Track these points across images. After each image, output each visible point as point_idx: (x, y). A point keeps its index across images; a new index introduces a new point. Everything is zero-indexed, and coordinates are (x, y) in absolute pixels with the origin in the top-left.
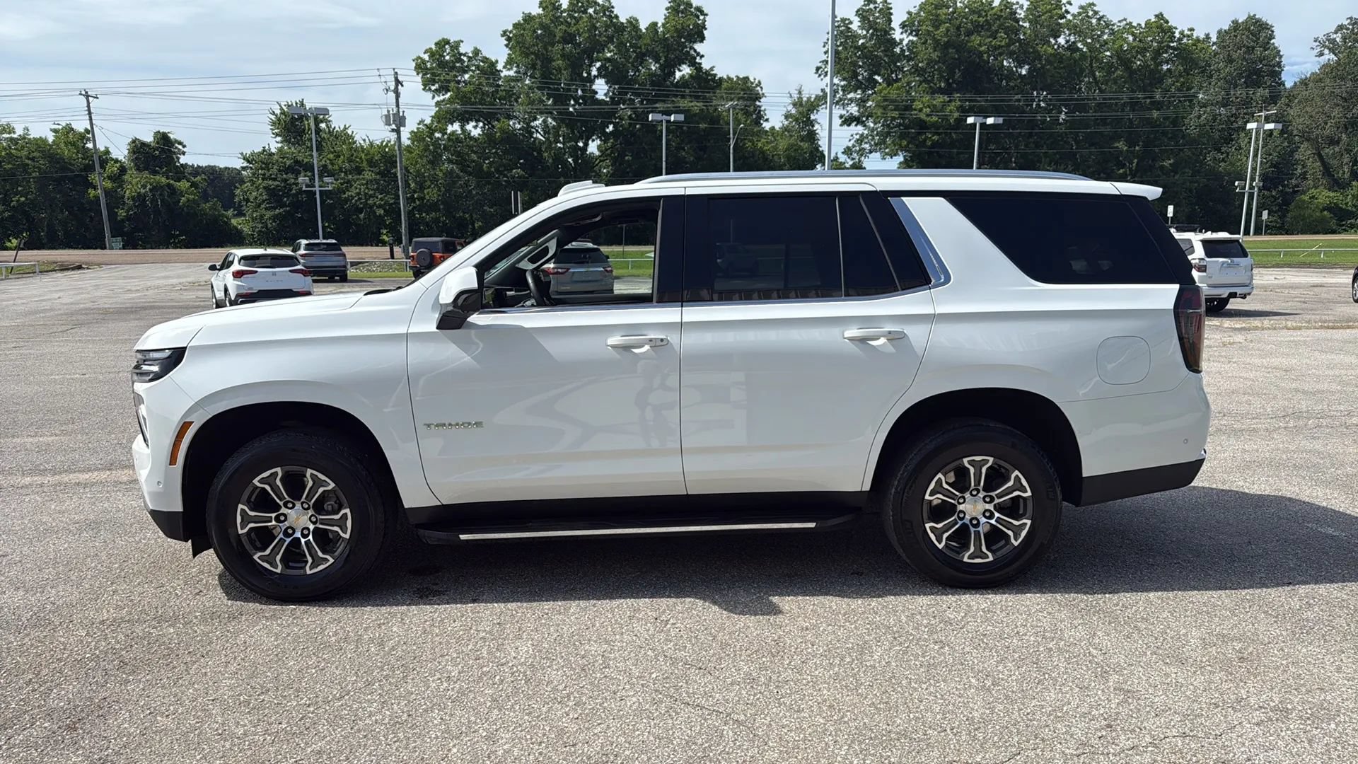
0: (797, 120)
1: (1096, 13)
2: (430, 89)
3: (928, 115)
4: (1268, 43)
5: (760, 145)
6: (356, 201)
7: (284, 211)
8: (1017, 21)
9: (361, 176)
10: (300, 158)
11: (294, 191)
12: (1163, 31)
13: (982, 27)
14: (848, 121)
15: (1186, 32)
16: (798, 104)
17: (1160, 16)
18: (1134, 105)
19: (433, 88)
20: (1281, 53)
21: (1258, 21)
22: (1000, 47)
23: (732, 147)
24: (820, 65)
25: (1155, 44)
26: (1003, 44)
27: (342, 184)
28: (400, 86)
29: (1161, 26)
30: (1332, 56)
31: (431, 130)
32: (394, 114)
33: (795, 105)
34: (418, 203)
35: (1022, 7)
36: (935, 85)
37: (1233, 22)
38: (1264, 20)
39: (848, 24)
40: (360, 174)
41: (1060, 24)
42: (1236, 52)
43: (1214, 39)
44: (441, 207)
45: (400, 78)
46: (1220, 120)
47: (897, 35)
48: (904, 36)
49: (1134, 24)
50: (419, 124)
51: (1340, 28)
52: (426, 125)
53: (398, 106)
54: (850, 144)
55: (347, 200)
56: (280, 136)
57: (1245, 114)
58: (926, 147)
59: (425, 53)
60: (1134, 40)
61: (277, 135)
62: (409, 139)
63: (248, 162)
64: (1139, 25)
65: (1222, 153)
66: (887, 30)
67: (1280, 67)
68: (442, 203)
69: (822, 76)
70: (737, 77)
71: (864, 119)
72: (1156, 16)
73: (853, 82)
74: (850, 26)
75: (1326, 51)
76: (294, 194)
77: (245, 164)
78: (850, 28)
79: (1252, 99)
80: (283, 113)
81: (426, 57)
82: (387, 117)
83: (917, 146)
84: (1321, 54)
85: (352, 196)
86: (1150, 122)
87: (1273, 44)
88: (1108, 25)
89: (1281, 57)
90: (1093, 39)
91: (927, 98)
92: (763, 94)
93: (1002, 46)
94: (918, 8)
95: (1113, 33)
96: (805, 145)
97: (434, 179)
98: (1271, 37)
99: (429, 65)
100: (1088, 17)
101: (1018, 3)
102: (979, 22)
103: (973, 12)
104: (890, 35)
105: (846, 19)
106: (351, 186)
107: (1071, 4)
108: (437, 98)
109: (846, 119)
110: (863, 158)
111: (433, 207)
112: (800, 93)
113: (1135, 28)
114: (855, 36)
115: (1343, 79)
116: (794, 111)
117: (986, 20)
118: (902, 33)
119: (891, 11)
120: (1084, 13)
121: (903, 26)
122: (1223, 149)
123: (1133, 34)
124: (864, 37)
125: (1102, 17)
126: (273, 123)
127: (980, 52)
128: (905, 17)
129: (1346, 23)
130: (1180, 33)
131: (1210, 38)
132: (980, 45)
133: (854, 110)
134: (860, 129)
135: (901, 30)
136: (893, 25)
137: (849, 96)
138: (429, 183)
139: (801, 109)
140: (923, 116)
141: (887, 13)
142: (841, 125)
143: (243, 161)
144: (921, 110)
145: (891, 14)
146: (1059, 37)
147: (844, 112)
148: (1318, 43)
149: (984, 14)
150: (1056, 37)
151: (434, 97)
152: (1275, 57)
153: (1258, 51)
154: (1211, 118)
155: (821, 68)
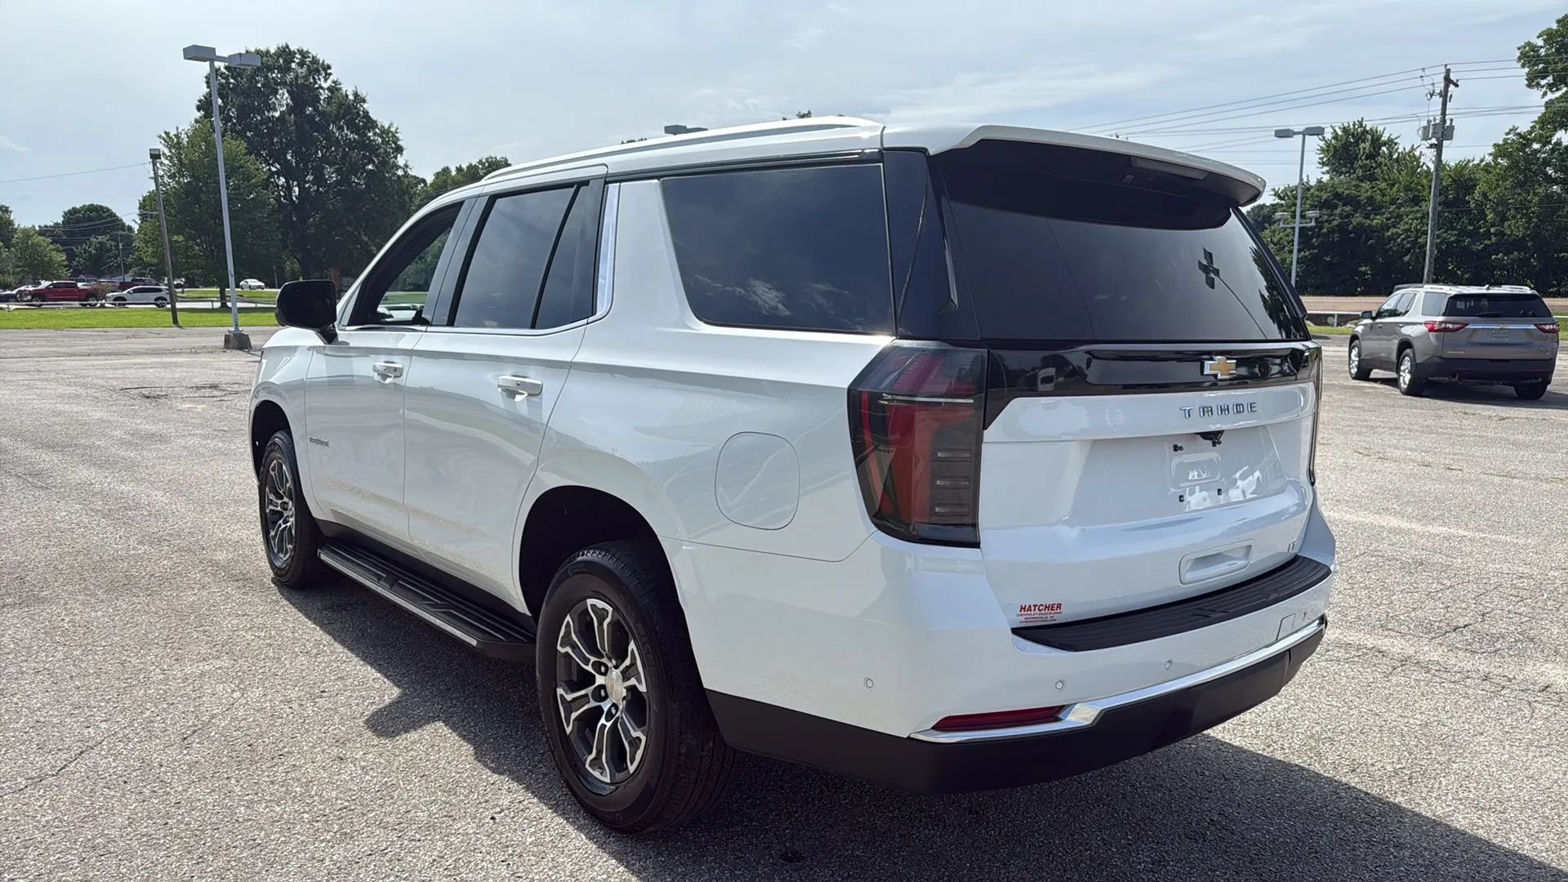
2: (1538, 84)
6: (1403, 239)
7: (1310, 254)
9: (1416, 208)
10: (1340, 190)
11: (1325, 230)
19: (1543, 82)
27: (1388, 219)
28: (1452, 87)
31: (1525, 140)
32: (1435, 125)
34: (1494, 239)
40: (1417, 205)
44: (1529, 244)
45: (1453, 77)
50: (1507, 134)
52: (1519, 134)
53: (1444, 113)
55: (1392, 238)
56: (1327, 165)
59: (1538, 37)
61: (1323, 164)
62: (1490, 154)
63: (1280, 198)
68: (1532, 240)
76: (1324, 234)
77: (1277, 201)
80: (1336, 137)
81: (1540, 42)
82: (1426, 129)
85: (1397, 233)
97: (1522, 207)
99: (1542, 52)
106: (1401, 220)
108: (1551, 96)
111: (1519, 244)
126: (1322, 150)
138: (1513, 212)
143: (1274, 198)
151: (1545, 94)
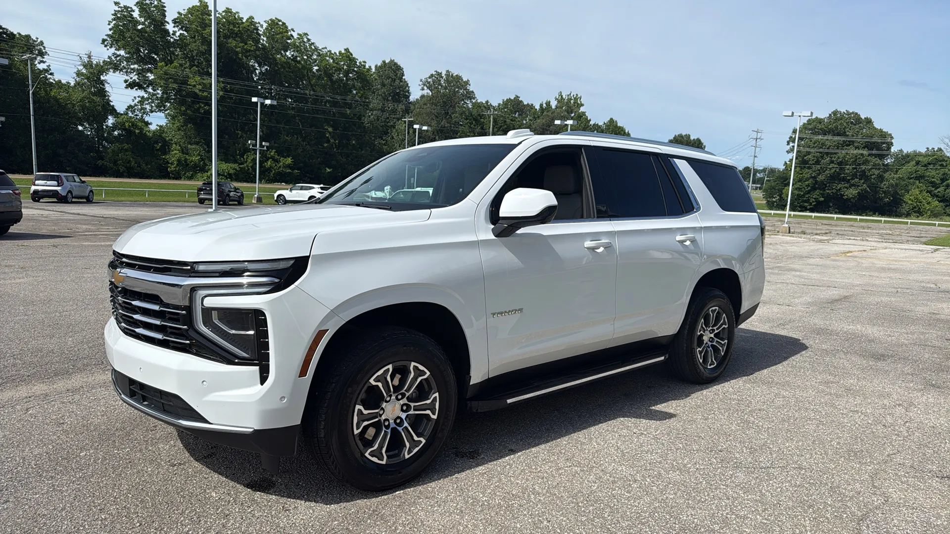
0: (88, 78)
1: (309, 40)
3: (200, 90)
4: (402, 78)
5: (53, 94)
8: (259, 35)
12: (350, 60)
13: (237, 34)
14: (131, 85)
15: (362, 63)
16: (88, 65)
17: (347, 50)
18: (335, 104)
20: (409, 85)
21: (396, 64)
22: (250, 50)
23: (31, 92)
24: (106, 37)
25: (345, 67)
26: (252, 49)
29: (347, 56)
30: (429, 91)
33: (85, 66)
35: (262, 26)
36: (203, 69)
37: (383, 61)
38: (399, 64)
39: (131, 11)
41: (287, 43)
42: (386, 80)
43: (373, 70)
46: (381, 120)
47: (170, 27)
48: (176, 29)
49: (333, 52)
51: (432, 75)
54: (133, 104)
57: (394, 118)
58: (199, 113)
60: (333, 62)
64: (335, 53)
65: (384, 140)
66: (163, 22)
67: (409, 93)
69: (108, 47)
70: (19, 34)
71: (145, 86)
72: (345, 50)
73: (135, 56)
74: (132, 13)
75: (425, 88)
78: (132, 15)
79: (396, 110)
83: (193, 112)
84: (423, 89)
86: (344, 115)
87: (405, 79)
88: (316, 49)
89: (409, 87)
90: (307, 57)
91: (198, 78)
92: (46, 52)
93: (252, 51)
94: (186, 11)
95: (319, 55)
96: (97, 99)
98: (403, 75)
100: (304, 42)
101: (259, 23)
102: (234, 31)
103: (229, 22)
104: (164, 26)
105: (129, 7)
107: (294, 31)
109: (129, 84)
110: (145, 115)
112: (89, 57)
113: (333, 54)
114: (136, 22)
115: (436, 105)
116: (84, 71)
117: (239, 31)
118: (174, 27)
119: (165, 9)
120: (301, 39)
121: (175, 21)
122: (384, 138)
123: (333, 58)
124: (143, 24)
125: (313, 44)
127: (237, 52)
128: (176, 16)
129: (434, 73)
130: (359, 63)
131: (372, 69)
132: (236, 46)
133: (135, 77)
134: (141, 93)
135: (173, 25)
136: (167, 19)
137: (132, 67)
139: (91, 70)
140: (197, 91)
141: (162, 10)
142: (126, 88)
144: (194, 86)
145: (165, 11)
146: (287, 51)
147: (127, 78)
148: (422, 83)
149: (237, 26)
150: (286, 51)
152: (406, 87)
153: (397, 82)
154: (376, 118)
155: (107, 40)
